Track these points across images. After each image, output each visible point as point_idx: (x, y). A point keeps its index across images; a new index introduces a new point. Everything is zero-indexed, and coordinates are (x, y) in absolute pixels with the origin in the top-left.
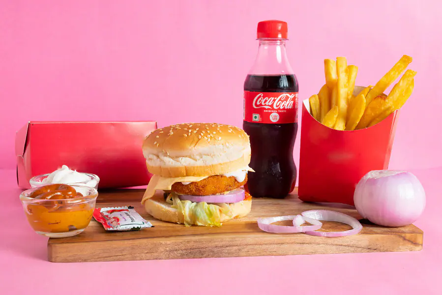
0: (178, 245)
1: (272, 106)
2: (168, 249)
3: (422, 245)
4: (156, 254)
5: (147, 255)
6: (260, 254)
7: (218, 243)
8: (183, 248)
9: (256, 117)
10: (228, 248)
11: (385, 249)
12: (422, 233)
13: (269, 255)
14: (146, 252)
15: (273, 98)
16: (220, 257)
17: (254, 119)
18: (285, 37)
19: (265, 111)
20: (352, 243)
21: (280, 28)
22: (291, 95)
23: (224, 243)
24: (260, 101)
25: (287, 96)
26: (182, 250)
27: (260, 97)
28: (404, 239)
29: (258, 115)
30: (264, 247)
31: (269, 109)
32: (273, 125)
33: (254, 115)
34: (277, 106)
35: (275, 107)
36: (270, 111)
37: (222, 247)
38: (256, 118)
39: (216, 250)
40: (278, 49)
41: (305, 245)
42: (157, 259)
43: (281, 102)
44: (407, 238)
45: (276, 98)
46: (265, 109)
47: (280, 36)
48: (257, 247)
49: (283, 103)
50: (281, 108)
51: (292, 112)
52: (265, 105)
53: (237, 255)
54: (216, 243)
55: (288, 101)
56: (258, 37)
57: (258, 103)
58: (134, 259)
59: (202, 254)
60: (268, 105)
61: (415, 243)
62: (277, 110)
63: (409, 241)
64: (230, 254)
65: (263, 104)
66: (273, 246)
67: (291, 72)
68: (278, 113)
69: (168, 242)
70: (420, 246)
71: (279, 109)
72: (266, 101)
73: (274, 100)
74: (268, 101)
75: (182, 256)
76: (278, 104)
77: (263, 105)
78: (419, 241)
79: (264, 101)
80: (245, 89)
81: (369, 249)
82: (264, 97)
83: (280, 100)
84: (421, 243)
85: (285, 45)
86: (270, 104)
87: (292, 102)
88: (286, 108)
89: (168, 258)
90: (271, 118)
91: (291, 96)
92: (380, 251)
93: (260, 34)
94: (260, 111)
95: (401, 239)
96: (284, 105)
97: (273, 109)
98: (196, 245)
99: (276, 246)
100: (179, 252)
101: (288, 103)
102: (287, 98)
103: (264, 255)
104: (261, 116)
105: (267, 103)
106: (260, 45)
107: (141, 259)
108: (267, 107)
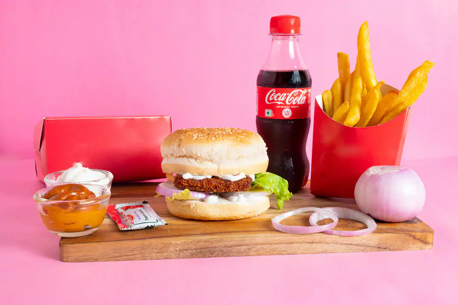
0: (188, 245)
1: (284, 101)
2: (178, 249)
3: (432, 244)
4: (165, 254)
5: (157, 254)
6: (271, 253)
7: (228, 243)
8: (192, 248)
9: (268, 113)
10: (237, 248)
11: (395, 248)
12: (432, 232)
13: (279, 254)
14: (156, 251)
15: (285, 94)
16: (230, 256)
17: (266, 115)
18: (297, 32)
19: (277, 107)
20: (361, 242)
21: (292, 22)
22: (303, 90)
23: (233, 243)
24: (273, 97)
25: (299, 91)
26: (192, 250)
27: (272, 92)
28: (414, 238)
29: (270, 111)
30: (273, 246)
31: (281, 105)
32: (286, 120)
33: (267, 111)
34: (289, 102)
35: (288, 103)
36: (282, 107)
37: (230, 247)
38: (269, 113)
39: (225, 250)
40: (291, 44)
41: (314, 245)
42: (167, 258)
43: (293, 97)
44: (417, 237)
45: (288, 94)
46: (277, 104)
47: (293, 31)
48: (265, 246)
49: (296, 99)
50: (294, 103)
51: (305, 107)
52: (278, 101)
53: (247, 254)
54: (225, 243)
55: (301, 96)
56: (271, 32)
57: (271, 99)
58: (144, 258)
59: (212, 254)
60: (281, 101)
61: (425, 242)
62: (290, 105)
63: (419, 240)
64: (239, 254)
66: (282, 246)
67: (304, 67)
68: (291, 109)
69: (179, 242)
70: (431, 245)
71: (292, 105)
72: (278, 97)
73: (287, 96)
74: (280, 97)
75: (192, 256)
76: (290, 100)
77: (275, 101)
78: (429, 239)
79: (276, 96)
80: (258, 85)
81: (379, 248)
82: (276, 93)
83: (293, 95)
84: (431, 242)
85: (298, 40)
86: (283, 100)
87: (305, 97)
88: (298, 103)
89: (178, 257)
90: (283, 114)
91: (304, 92)
92: (390, 249)
93: (273, 29)
94: (273, 106)
95: (411, 238)
96: (296, 101)
97: (286, 105)
98: (207, 244)
99: (285, 245)
100: (188, 252)
101: (300, 99)
102: (300, 93)
103: (273, 254)
104: (274, 112)
105: (279, 99)
106: (273, 40)
107: (151, 259)
108: (279, 103)
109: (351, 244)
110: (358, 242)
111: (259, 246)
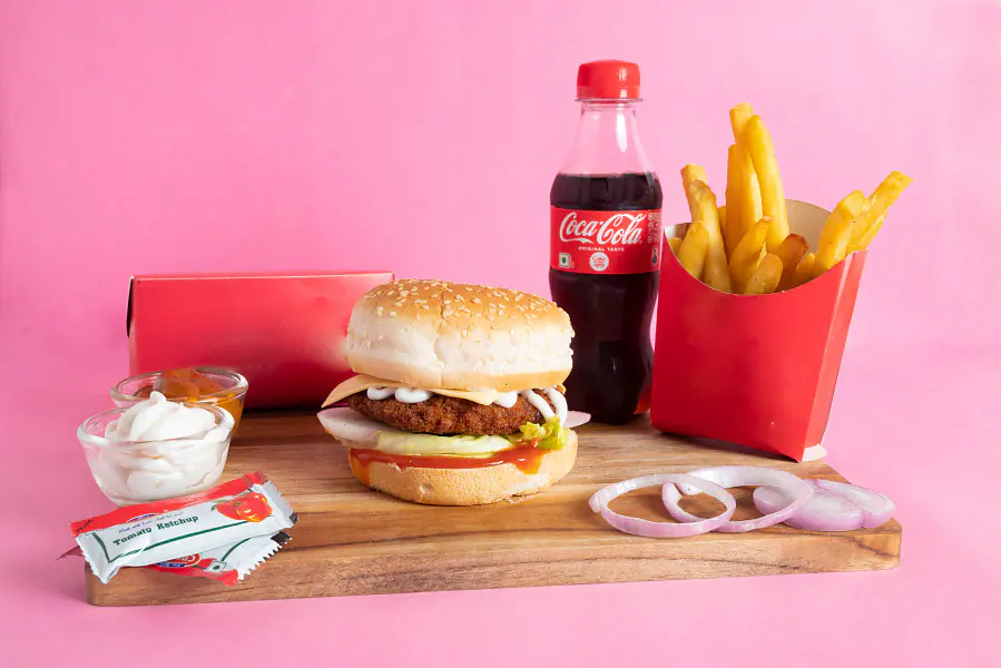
0: (369, 566)
1: (594, 238)
2: (344, 574)
3: (899, 556)
4: (319, 586)
5: (301, 587)
6: (549, 580)
7: (454, 560)
8: (378, 572)
9: (564, 260)
10: (475, 570)
11: (819, 567)
12: (898, 531)
14: (298, 581)
15: (596, 223)
16: (460, 589)
17: (561, 264)
18: (633, 95)
19: (580, 248)
20: (746, 556)
21: (623, 76)
22: (635, 216)
23: (466, 560)
24: (572, 228)
25: (626, 218)
26: (375, 576)
27: (571, 219)
28: (861, 545)
29: (567, 257)
30: (553, 567)
31: (587, 245)
32: (598, 276)
33: (561, 256)
34: (604, 239)
35: (600, 241)
36: (589, 249)
37: (461, 568)
38: (566, 262)
39: (449, 575)
40: (621, 121)
41: (643, 562)
42: (321, 595)
43: (612, 230)
44: (867, 544)
45: (601, 223)
46: (579, 243)
47: (624, 94)
48: (537, 567)
49: (618, 233)
50: (614, 242)
52: (581, 236)
53: (496, 583)
54: (450, 561)
55: (629, 229)
56: (581, 96)
57: (568, 232)
58: (271, 596)
59: (420, 585)
60: (587, 237)
61: (884, 554)
62: (604, 246)
63: (870, 549)
64: (480, 583)
65: (577, 233)
66: (573, 565)
67: (646, 168)
68: (606, 252)
69: (346, 561)
70: (895, 560)
71: (609, 244)
72: (581, 229)
73: (599, 227)
74: (586, 229)
75: (377, 589)
76: (607, 234)
77: (576, 237)
78: (893, 547)
79: (577, 227)
81: (784, 567)
82: (579, 220)
83: (610, 226)
84: (896, 553)
85: (634, 112)
86: (590, 234)
87: (640, 230)
88: (624, 242)
89: (347, 593)
90: (592, 263)
91: (636, 218)
92: (808, 571)
93: (584, 88)
94: (572, 248)
95: (853, 546)
96: (618, 237)
97: (598, 245)
98: (405, 565)
99: (580, 564)
100: (369, 580)
101: (628, 232)
102: (627, 222)
104: (573, 259)
105: (584, 233)
106: (583, 112)
107: (288, 598)
108: (584, 241)
109: (723, 561)
110: (739, 556)
111: (521, 568)
